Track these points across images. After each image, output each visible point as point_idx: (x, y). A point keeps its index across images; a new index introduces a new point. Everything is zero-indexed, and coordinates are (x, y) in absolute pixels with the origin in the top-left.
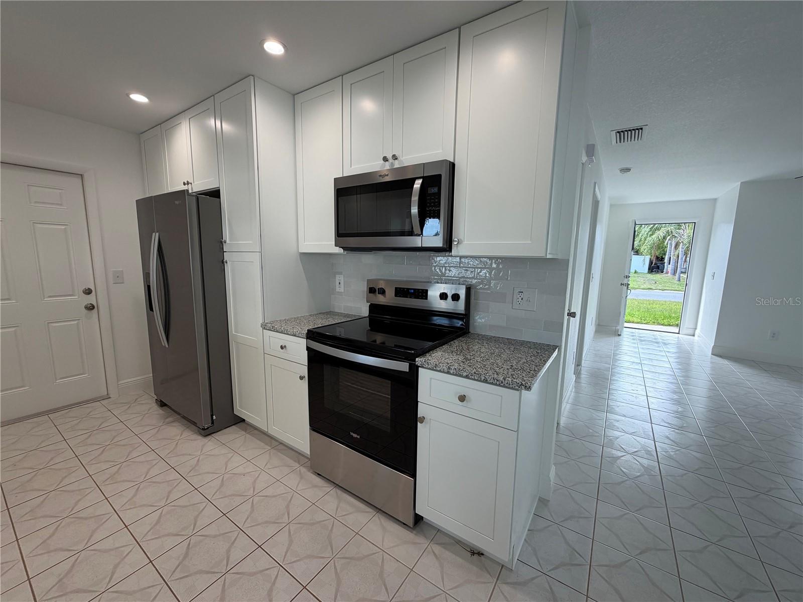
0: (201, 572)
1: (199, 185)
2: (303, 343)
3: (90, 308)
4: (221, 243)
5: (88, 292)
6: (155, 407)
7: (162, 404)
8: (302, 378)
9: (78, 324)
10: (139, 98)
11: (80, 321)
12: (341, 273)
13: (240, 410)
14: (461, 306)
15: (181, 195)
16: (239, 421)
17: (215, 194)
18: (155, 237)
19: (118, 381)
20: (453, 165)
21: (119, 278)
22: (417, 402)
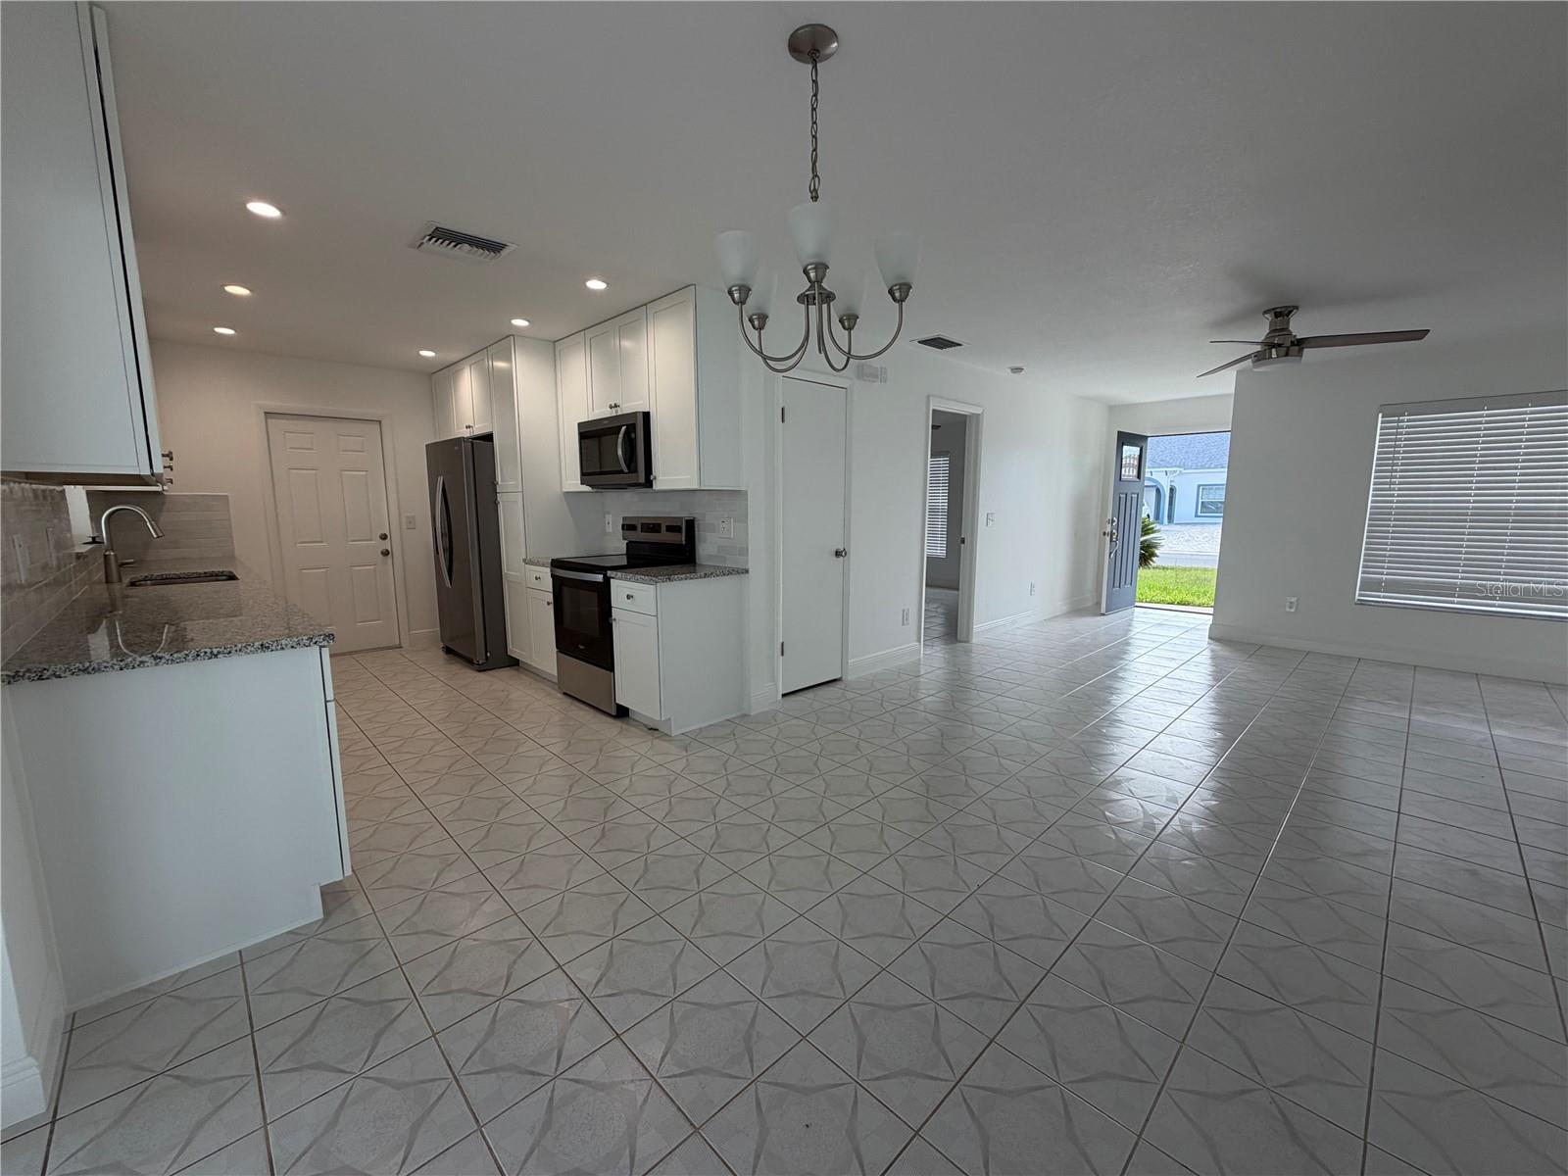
1: (479, 429)
2: (547, 571)
3: (386, 553)
4: (494, 485)
5: (384, 537)
6: (442, 654)
7: (448, 651)
8: (549, 604)
9: (375, 569)
10: (425, 353)
11: (377, 567)
12: (608, 513)
13: (514, 651)
14: (682, 538)
15: (459, 441)
16: (514, 663)
17: (488, 438)
18: (440, 480)
19: (409, 630)
20: (646, 416)
21: (411, 523)
22: (610, 607)
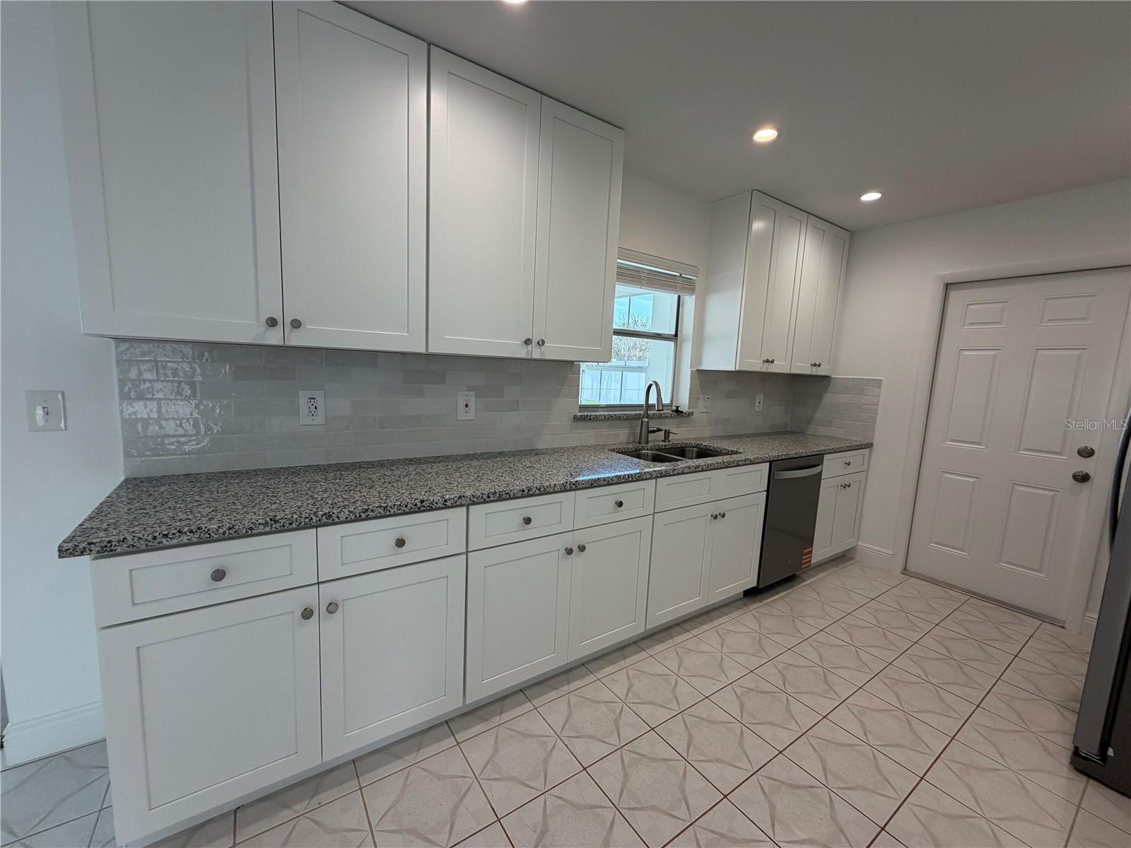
0: (772, 808)
3: (1083, 478)
5: (1087, 453)
9: (1053, 497)
11: (1059, 494)
19: (1086, 610)
